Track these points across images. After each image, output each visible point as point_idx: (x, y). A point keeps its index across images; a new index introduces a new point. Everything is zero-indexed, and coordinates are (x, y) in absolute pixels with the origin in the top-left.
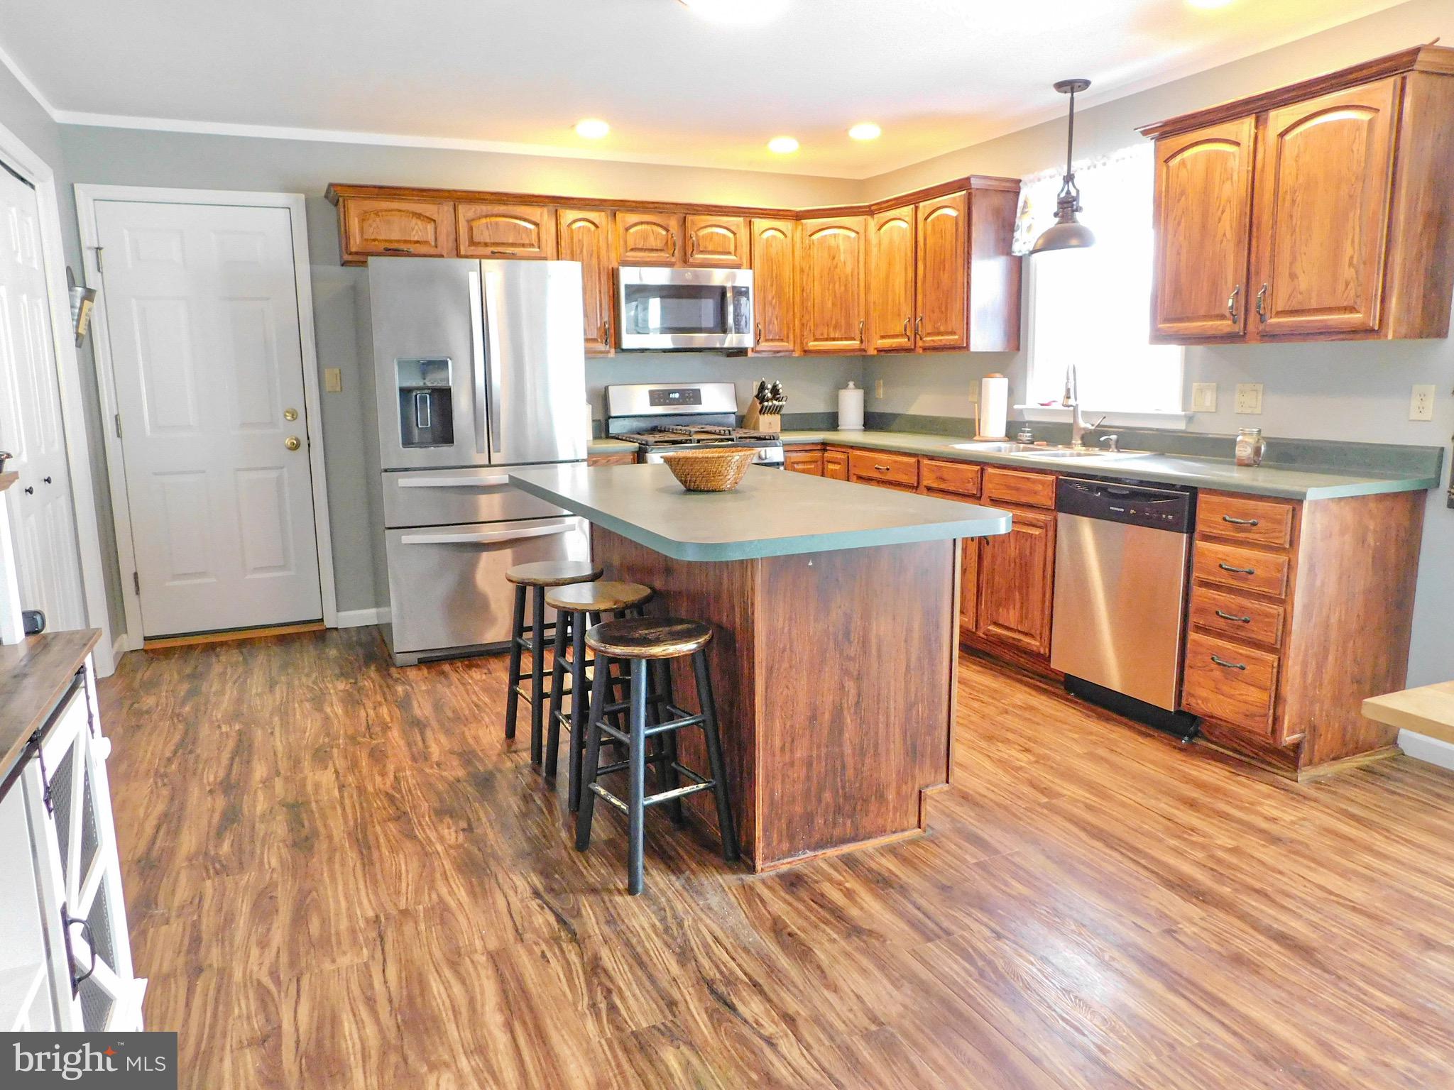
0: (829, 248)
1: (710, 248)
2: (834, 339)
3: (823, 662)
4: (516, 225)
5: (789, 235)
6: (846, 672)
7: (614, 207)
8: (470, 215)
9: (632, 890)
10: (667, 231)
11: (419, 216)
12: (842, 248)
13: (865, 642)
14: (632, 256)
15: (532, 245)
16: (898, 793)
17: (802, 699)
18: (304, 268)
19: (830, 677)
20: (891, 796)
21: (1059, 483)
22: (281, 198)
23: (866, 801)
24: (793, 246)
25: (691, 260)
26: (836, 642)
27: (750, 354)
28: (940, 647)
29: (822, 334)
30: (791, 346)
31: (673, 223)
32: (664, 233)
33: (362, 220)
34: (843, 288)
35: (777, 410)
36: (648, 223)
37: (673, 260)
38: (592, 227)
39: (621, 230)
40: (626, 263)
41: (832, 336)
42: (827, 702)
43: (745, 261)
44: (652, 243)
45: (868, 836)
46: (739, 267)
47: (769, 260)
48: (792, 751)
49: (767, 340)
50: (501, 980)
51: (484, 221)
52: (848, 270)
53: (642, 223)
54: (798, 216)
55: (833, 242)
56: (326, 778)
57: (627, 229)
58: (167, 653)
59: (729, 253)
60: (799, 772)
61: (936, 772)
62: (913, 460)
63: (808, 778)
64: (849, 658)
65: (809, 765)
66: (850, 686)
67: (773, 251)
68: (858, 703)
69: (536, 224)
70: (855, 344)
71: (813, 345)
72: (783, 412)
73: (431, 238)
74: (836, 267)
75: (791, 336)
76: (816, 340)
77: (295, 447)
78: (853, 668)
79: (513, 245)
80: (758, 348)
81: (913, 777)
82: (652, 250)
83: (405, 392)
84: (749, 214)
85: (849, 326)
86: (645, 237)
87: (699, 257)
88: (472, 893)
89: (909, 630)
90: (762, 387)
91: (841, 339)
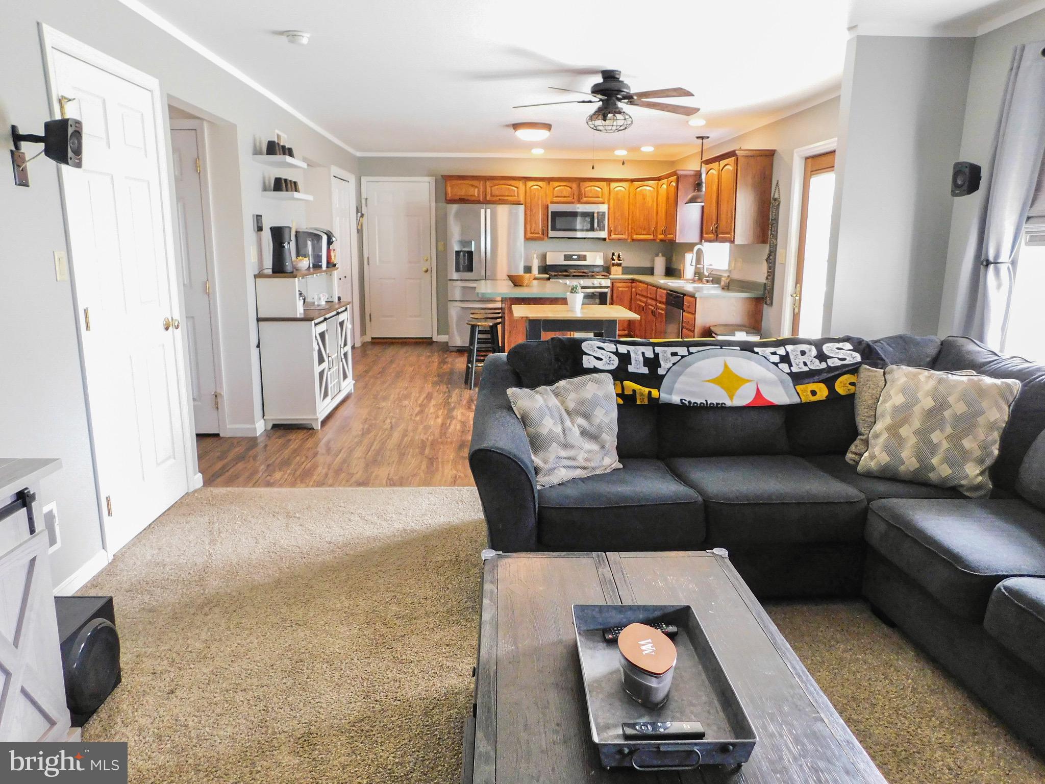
0: (643, 195)
1: (590, 195)
2: (644, 235)
4: (509, 189)
5: (627, 189)
7: (549, 180)
8: (491, 185)
9: (470, 389)
10: (571, 188)
11: (472, 186)
12: (648, 195)
14: (555, 199)
15: (515, 196)
18: (433, 204)
21: (668, 294)
22: (427, 179)
24: (629, 194)
25: (581, 201)
27: (607, 240)
29: (639, 232)
30: (626, 237)
31: (574, 186)
32: (570, 189)
33: (452, 189)
34: (647, 213)
35: (619, 265)
36: (563, 186)
37: (573, 200)
38: (540, 188)
39: (551, 189)
40: (552, 203)
41: (643, 233)
43: (606, 201)
44: (565, 194)
46: (603, 203)
47: (617, 200)
49: (615, 234)
51: (496, 187)
52: (650, 205)
53: (560, 186)
54: (632, 181)
55: (644, 192)
56: (411, 369)
57: (554, 189)
58: (378, 343)
59: (599, 197)
67: (619, 196)
69: (517, 188)
70: (651, 237)
71: (635, 237)
72: (622, 265)
73: (476, 194)
74: (645, 203)
75: (627, 233)
76: (637, 235)
77: (427, 271)
79: (508, 196)
80: (611, 238)
82: (565, 197)
83: (458, 253)
84: (609, 181)
85: (649, 229)
86: (561, 191)
87: (585, 199)
88: (432, 386)
90: (613, 254)
91: (646, 235)
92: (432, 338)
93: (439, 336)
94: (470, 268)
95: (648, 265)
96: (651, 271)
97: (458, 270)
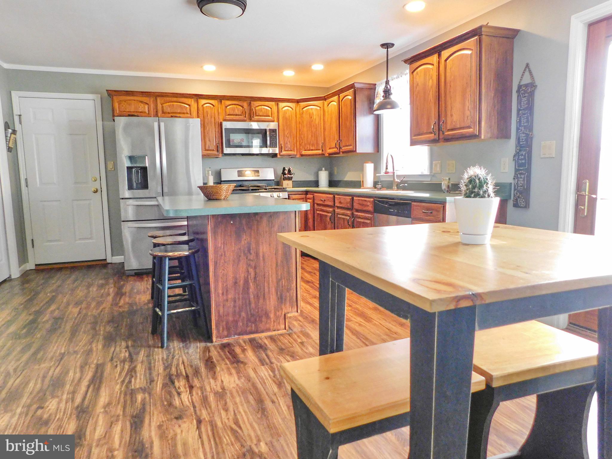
0: (310, 114)
1: (261, 114)
2: (312, 150)
3: (239, 261)
4: (180, 105)
5: (294, 109)
6: (249, 265)
7: (220, 98)
8: (163, 101)
9: (162, 347)
10: (243, 107)
11: (141, 102)
12: (314, 113)
13: (257, 255)
14: (228, 117)
15: (187, 113)
16: (275, 314)
17: (231, 275)
18: (100, 123)
19: (242, 266)
20: (272, 315)
21: (374, 203)
22: (91, 96)
23: (260, 317)
24: (296, 113)
25: (253, 119)
26: (245, 254)
27: (278, 156)
28: (291, 258)
29: (307, 148)
30: (295, 153)
31: (245, 105)
32: (242, 108)
33: (119, 104)
34: (315, 130)
35: (290, 179)
36: (235, 104)
37: (245, 119)
38: (212, 106)
39: (224, 107)
40: (225, 120)
41: (311, 148)
42: (242, 276)
43: (276, 119)
44: (237, 112)
45: (262, 332)
46: (273, 121)
47: (285, 118)
48: (227, 295)
49: (285, 151)
50: (96, 372)
51: (168, 104)
52: (317, 122)
53: (232, 104)
54: (298, 101)
55: (311, 111)
56: (76, 310)
57: (226, 107)
58: (43, 271)
59: (269, 116)
60: (230, 304)
61: (292, 307)
62: (332, 196)
63: (235, 306)
64: (250, 260)
65: (235, 301)
66: (251, 271)
67: (287, 115)
68: (255, 278)
69: (189, 105)
70: (320, 152)
71: (304, 152)
72: (293, 180)
73: (147, 111)
74: (312, 121)
75: (295, 148)
76: (305, 150)
77: (96, 192)
78: (253, 264)
79: (180, 113)
80: (281, 154)
81: (282, 309)
82: (237, 115)
84: (277, 101)
85: (317, 144)
86: (233, 109)
87: (256, 118)
89: (277, 250)
90: (284, 169)
91: (315, 150)
92: (106, 260)
93: (114, 257)
94: (145, 185)
95: (311, 178)
96: (316, 183)
97: (130, 187)
